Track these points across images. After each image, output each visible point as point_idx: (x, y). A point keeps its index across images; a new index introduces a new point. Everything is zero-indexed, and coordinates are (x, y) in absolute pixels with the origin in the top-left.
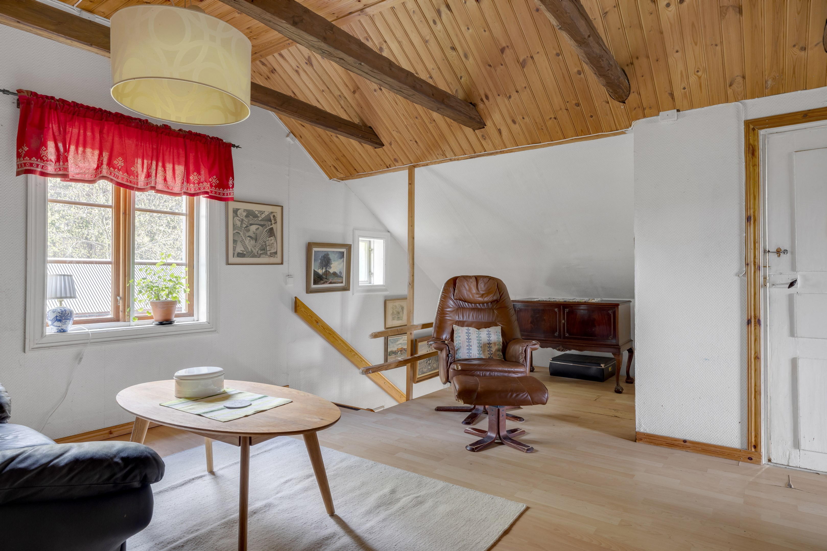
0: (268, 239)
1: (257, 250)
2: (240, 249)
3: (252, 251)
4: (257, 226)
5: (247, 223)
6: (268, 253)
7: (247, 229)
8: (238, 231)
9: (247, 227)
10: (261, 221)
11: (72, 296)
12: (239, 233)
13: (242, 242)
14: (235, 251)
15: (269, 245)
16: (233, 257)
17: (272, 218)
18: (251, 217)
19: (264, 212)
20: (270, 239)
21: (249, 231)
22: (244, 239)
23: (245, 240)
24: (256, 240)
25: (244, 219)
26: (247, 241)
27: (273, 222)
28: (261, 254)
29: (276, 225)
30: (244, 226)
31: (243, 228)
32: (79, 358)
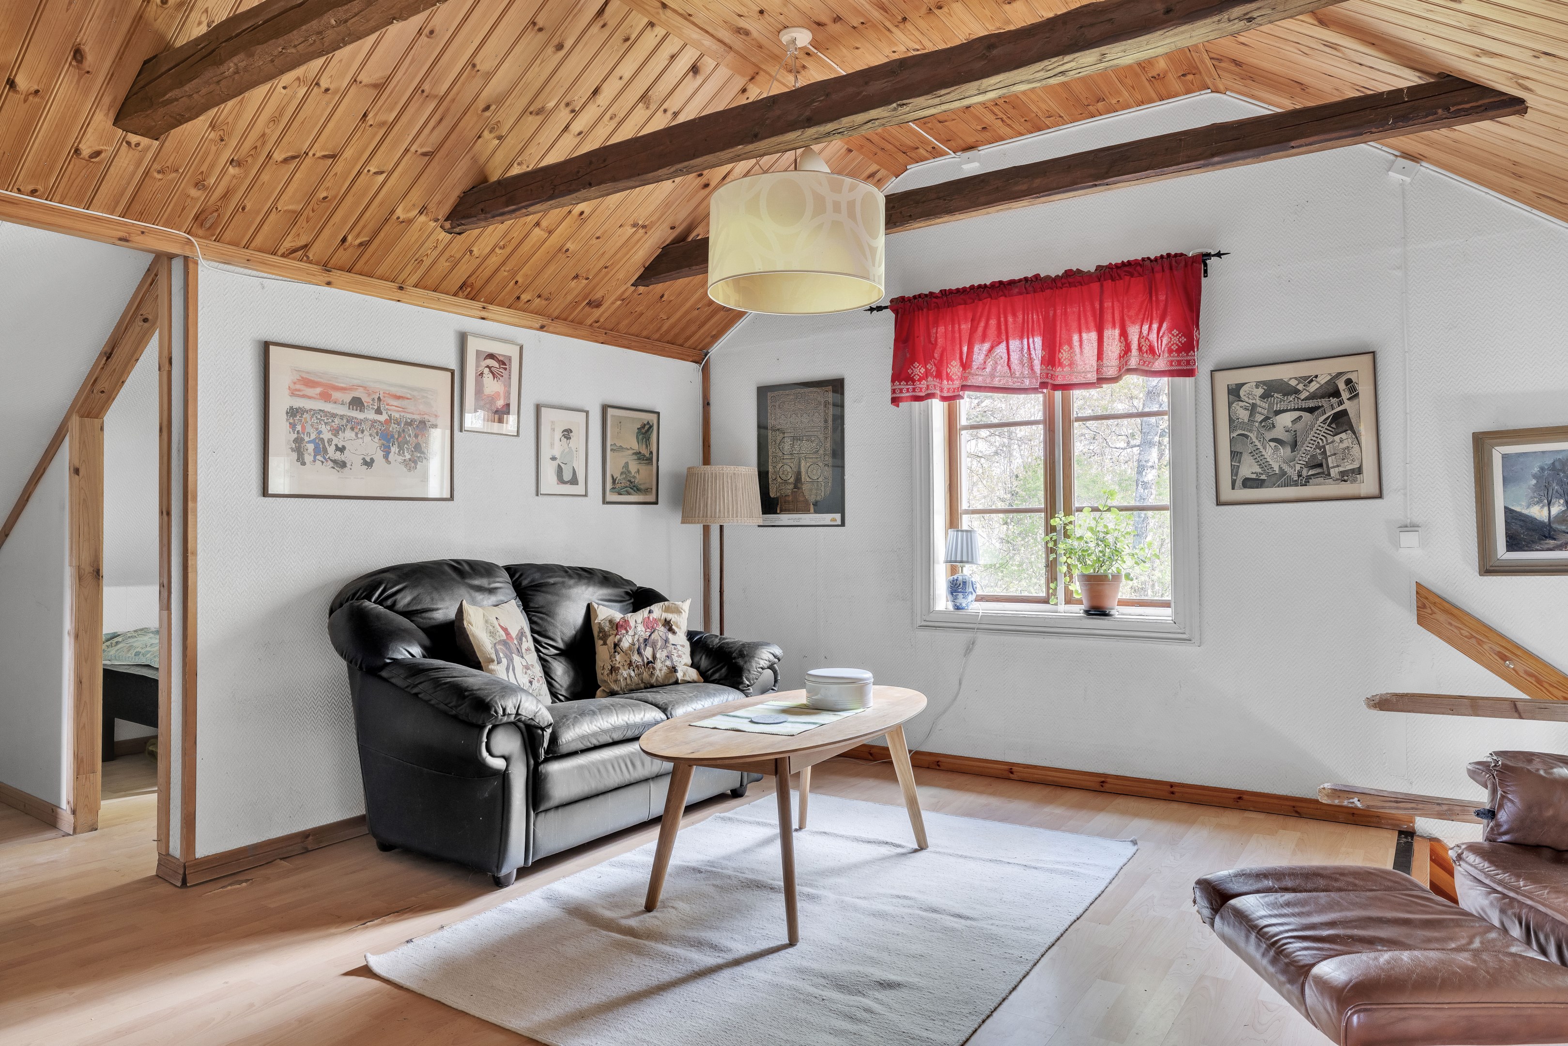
0: (1330, 439)
1: (1298, 467)
2: (1248, 469)
3: (1283, 473)
4: (1297, 414)
5: (1265, 412)
6: (1334, 472)
7: (1268, 423)
8: (1243, 432)
9: (1267, 418)
10: (1306, 399)
11: (970, 560)
12: (1247, 437)
13: (1256, 454)
14: (1236, 475)
15: (1335, 454)
16: (1233, 488)
17: (1342, 386)
18: (1276, 395)
19: (1316, 377)
20: (1337, 438)
21: (1274, 427)
22: (1259, 446)
23: (1262, 449)
24: (1294, 445)
25: (1258, 402)
26: (1268, 452)
27: (1345, 395)
28: (1309, 478)
29: (1355, 401)
30: (1259, 418)
31: (1257, 424)
32: (969, 649)
